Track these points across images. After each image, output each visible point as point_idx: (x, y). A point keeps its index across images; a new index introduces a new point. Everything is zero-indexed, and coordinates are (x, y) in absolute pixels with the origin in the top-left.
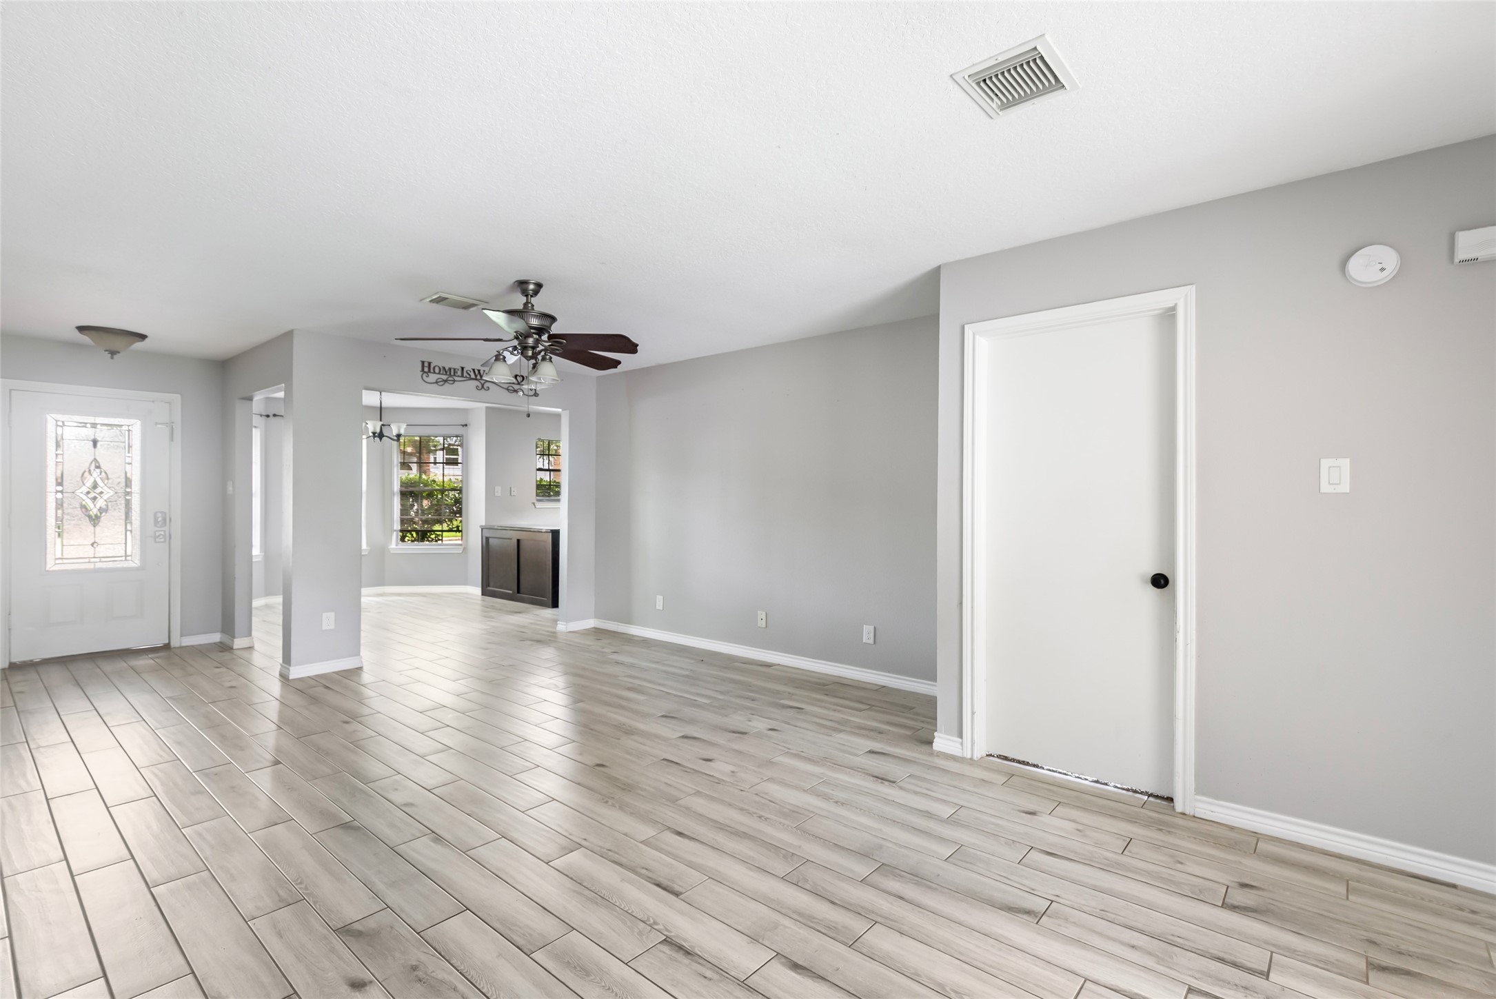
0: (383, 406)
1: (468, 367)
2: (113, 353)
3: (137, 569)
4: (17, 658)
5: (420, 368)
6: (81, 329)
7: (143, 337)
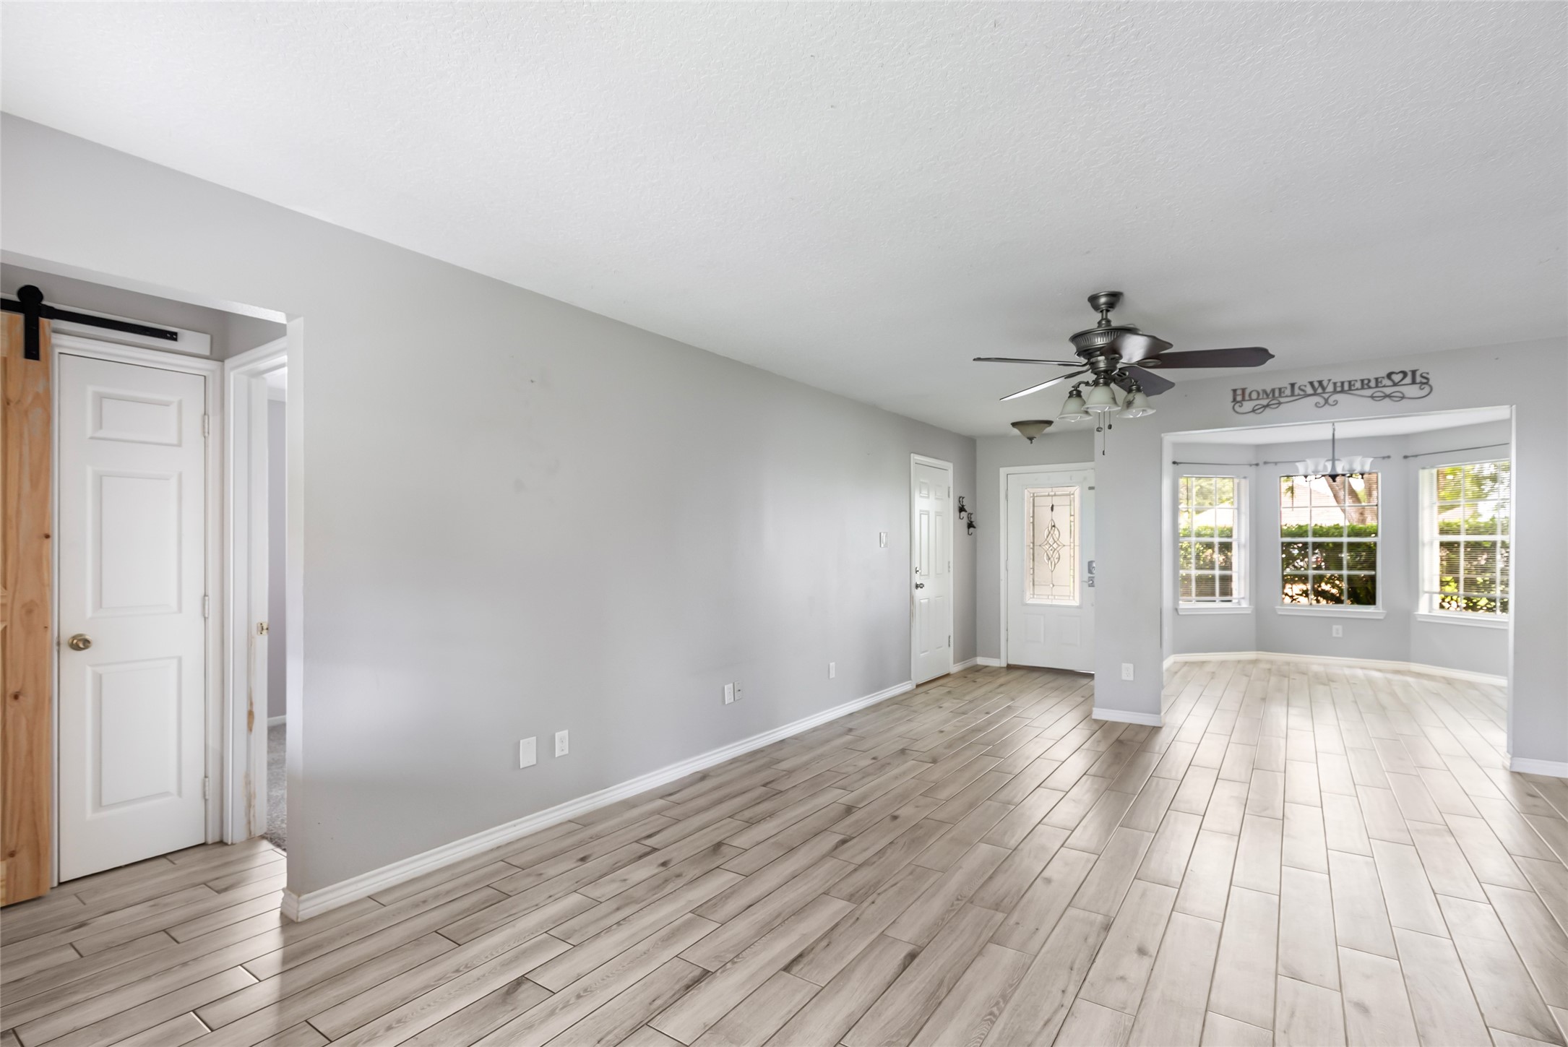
0: (1336, 437)
1: (1302, 381)
2: (1031, 439)
3: (1077, 607)
4: (1012, 662)
5: (1231, 398)
6: (1014, 425)
7: (1049, 423)
